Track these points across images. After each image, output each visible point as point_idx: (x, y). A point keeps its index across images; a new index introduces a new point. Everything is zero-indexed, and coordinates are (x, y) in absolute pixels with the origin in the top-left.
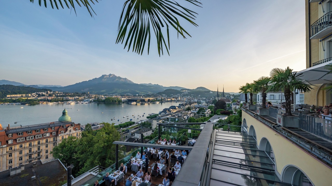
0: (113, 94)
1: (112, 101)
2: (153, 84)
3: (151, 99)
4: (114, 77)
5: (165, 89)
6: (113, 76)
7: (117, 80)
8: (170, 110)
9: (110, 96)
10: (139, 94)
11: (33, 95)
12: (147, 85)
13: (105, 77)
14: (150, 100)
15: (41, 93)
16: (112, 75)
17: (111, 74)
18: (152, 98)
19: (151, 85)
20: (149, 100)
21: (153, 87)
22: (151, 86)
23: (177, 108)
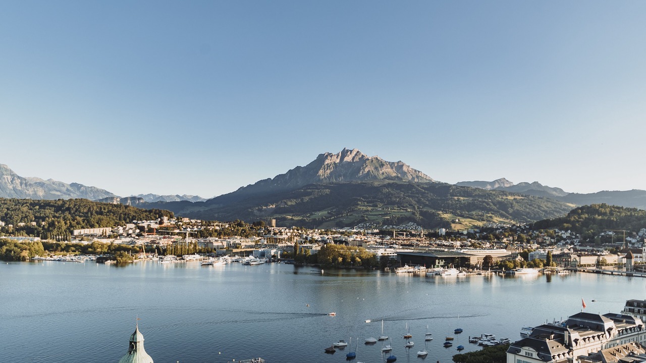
0: (351, 225)
1: (340, 259)
2: (515, 184)
3: (498, 254)
4: (357, 159)
5: (573, 206)
6: (353, 158)
7: (367, 170)
8: (566, 339)
9: (342, 233)
10: (453, 225)
11: (127, 229)
12: (489, 187)
13: (327, 162)
14: (494, 260)
15: (145, 224)
16: (351, 151)
17: (348, 151)
18: (504, 250)
19: (507, 185)
20: (487, 259)
21: (511, 194)
22: (503, 192)
23: (610, 330)
